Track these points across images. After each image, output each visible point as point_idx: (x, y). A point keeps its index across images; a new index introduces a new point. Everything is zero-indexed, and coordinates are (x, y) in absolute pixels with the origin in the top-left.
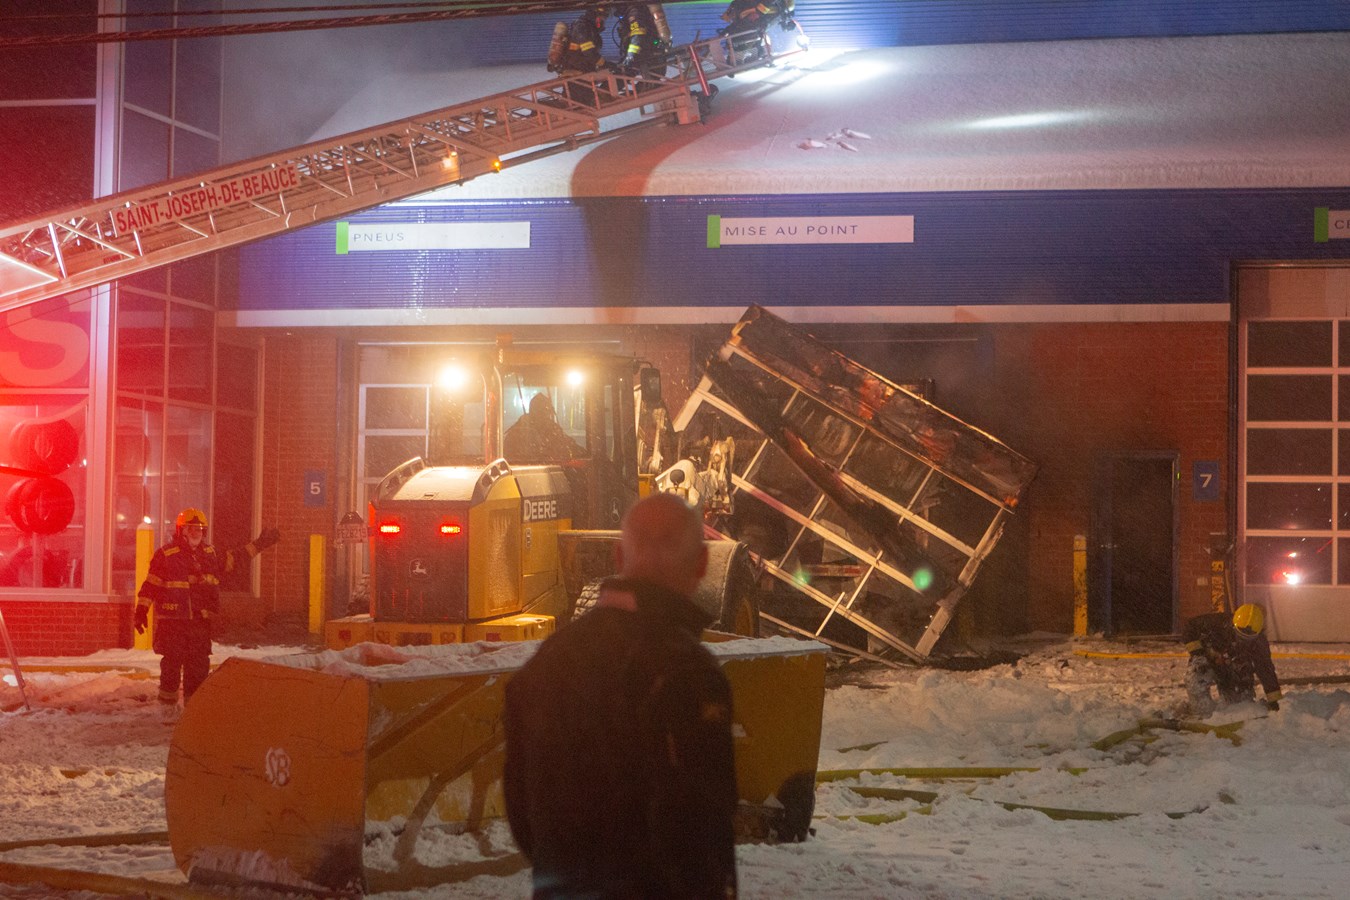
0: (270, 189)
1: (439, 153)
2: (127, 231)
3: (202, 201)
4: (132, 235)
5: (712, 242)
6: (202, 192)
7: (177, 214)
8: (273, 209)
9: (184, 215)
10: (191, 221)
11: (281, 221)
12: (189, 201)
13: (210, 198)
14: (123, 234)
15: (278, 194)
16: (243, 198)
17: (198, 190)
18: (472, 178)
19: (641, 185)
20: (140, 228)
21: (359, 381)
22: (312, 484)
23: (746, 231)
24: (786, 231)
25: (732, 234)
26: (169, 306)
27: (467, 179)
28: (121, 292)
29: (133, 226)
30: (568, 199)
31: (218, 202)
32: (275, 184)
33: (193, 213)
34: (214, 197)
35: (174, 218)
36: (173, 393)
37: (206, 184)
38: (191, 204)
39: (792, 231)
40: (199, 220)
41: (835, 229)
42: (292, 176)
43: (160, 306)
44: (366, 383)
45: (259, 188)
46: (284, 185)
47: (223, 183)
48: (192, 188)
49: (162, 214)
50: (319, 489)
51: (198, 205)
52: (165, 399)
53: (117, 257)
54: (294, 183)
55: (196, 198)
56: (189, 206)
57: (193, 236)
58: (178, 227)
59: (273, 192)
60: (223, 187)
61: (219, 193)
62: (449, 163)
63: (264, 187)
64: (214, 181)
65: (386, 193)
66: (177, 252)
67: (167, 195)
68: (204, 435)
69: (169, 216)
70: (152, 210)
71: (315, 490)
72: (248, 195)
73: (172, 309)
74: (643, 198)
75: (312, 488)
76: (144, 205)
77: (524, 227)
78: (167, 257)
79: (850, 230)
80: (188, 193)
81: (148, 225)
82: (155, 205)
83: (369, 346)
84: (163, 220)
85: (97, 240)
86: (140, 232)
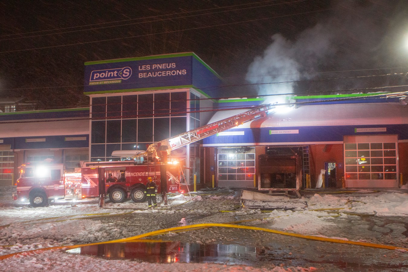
0: (215, 128)
1: (235, 122)
5: (270, 134)
11: (217, 132)
16: (212, 129)
17: (206, 129)
18: (239, 125)
19: (260, 126)
21: (217, 153)
23: (275, 132)
24: (280, 132)
25: (273, 133)
30: (250, 128)
41: (287, 132)
50: (213, 168)
52: (195, 157)
53: (197, 138)
57: (206, 135)
61: (209, 129)
62: (237, 123)
68: (199, 162)
74: (260, 128)
77: (243, 132)
79: (290, 132)
83: (219, 148)
85: (194, 136)
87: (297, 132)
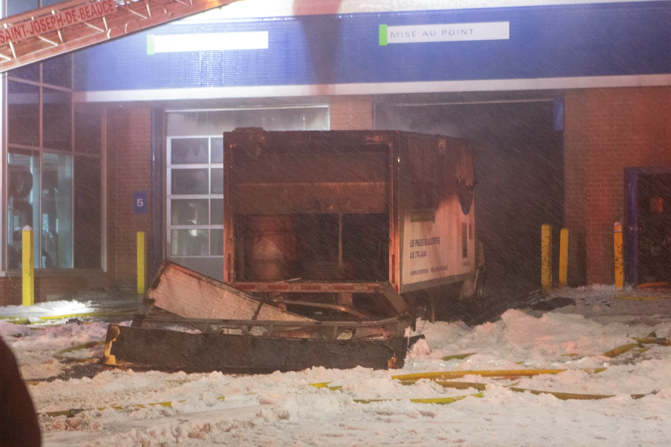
0: (97, 14)
2: (6, 43)
3: (53, 23)
4: (9, 45)
5: (382, 42)
6: (52, 17)
7: (37, 32)
8: (99, 27)
9: (42, 32)
10: (45, 35)
11: (104, 35)
12: (45, 23)
13: (58, 21)
14: (3, 44)
15: (102, 17)
16: (80, 20)
17: (50, 16)
18: (228, 4)
19: (336, 7)
20: (14, 41)
21: (166, 135)
22: (138, 200)
23: (404, 34)
24: (429, 33)
25: (395, 37)
26: (41, 90)
27: (224, 5)
28: (9, 81)
29: (9, 40)
30: (292, 17)
31: (64, 23)
32: (100, 11)
33: (47, 30)
34: (61, 20)
35: (36, 34)
36: (47, 145)
37: (55, 12)
38: (46, 25)
39: (433, 33)
40: (52, 35)
41: (460, 32)
42: (110, 6)
43: (36, 89)
44: (170, 135)
45: (90, 14)
46: (105, 11)
47: (67, 11)
48: (46, 14)
49: (27, 32)
50: (142, 203)
51: (51, 25)
52: (40, 148)
54: (112, 10)
55: (49, 21)
56: (45, 26)
57: (47, 45)
58: (38, 39)
59: (99, 16)
60: (67, 14)
61: (64, 17)
63: (93, 14)
64: (60, 10)
65: (172, 15)
66: (37, 55)
67: (31, 19)
68: (67, 171)
69: (32, 33)
70: (21, 30)
71: (140, 204)
72: (83, 18)
73: (43, 92)
74: (338, 15)
75: (138, 202)
76: (16, 26)
77: (265, 35)
78: (32, 59)
79: (469, 32)
80: (44, 18)
81: (19, 38)
82: (23, 26)
83: (172, 112)
84: (29, 35)
86: (14, 43)
87: (500, 31)
